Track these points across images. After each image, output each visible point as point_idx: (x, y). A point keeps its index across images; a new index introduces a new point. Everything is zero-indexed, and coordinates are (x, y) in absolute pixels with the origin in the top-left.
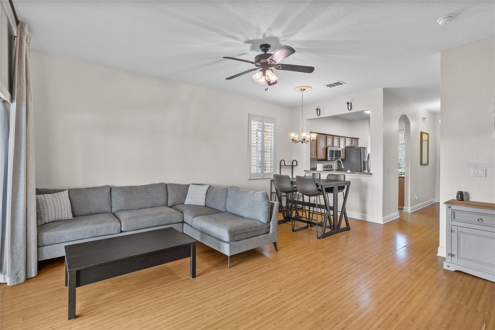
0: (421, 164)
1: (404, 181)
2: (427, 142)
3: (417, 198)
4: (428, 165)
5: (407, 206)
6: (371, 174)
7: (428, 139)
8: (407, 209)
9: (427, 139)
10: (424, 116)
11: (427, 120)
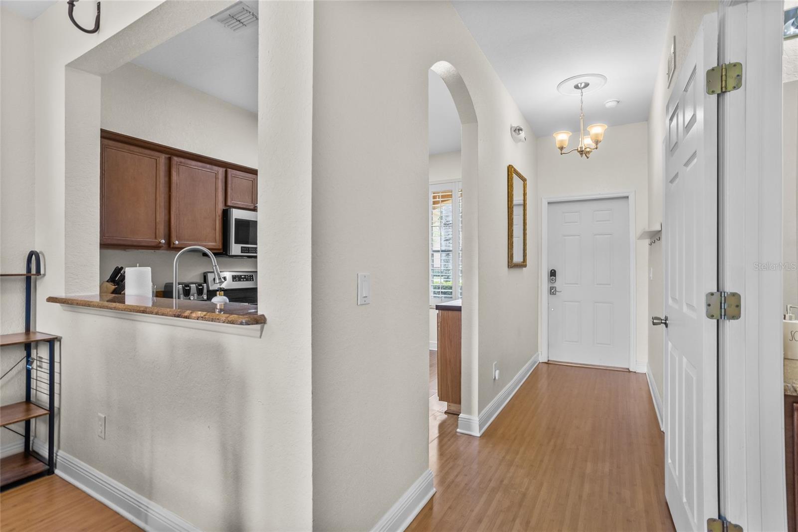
0: (511, 265)
1: (460, 320)
2: (522, 208)
3: (500, 374)
4: (525, 266)
5: (469, 412)
6: (260, 320)
7: (525, 200)
8: (469, 427)
9: (522, 202)
10: (515, 125)
11: (522, 134)
